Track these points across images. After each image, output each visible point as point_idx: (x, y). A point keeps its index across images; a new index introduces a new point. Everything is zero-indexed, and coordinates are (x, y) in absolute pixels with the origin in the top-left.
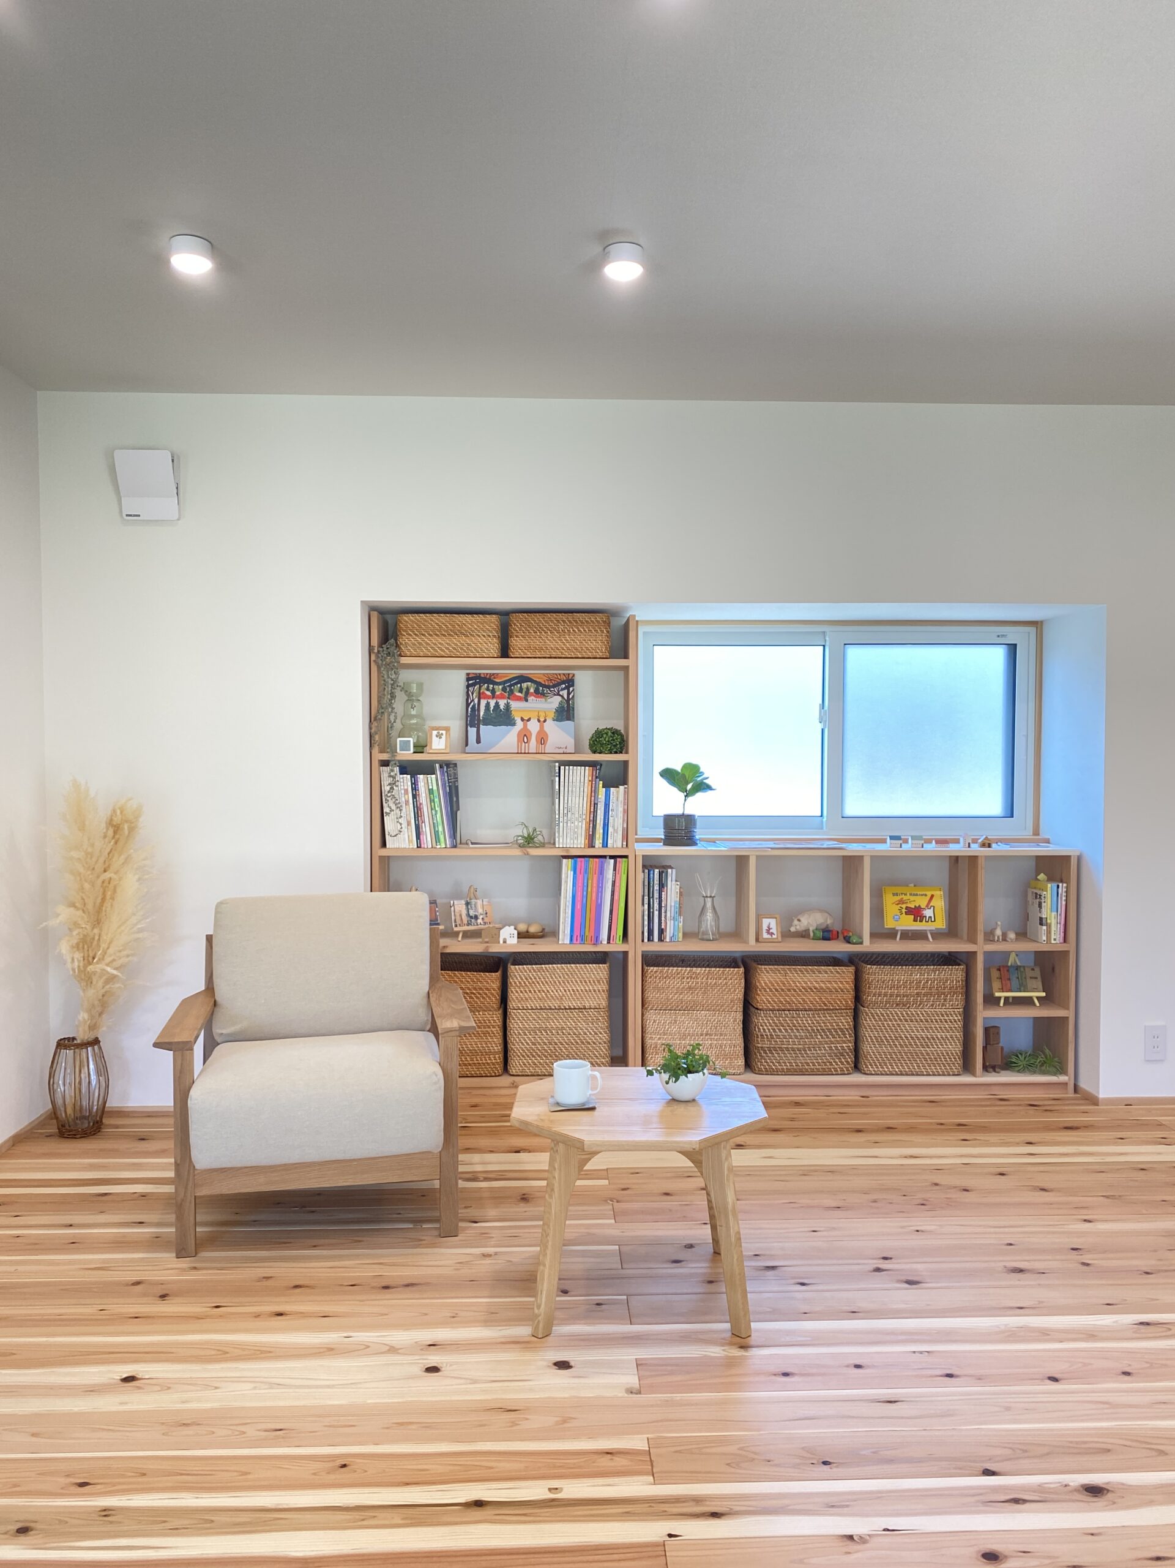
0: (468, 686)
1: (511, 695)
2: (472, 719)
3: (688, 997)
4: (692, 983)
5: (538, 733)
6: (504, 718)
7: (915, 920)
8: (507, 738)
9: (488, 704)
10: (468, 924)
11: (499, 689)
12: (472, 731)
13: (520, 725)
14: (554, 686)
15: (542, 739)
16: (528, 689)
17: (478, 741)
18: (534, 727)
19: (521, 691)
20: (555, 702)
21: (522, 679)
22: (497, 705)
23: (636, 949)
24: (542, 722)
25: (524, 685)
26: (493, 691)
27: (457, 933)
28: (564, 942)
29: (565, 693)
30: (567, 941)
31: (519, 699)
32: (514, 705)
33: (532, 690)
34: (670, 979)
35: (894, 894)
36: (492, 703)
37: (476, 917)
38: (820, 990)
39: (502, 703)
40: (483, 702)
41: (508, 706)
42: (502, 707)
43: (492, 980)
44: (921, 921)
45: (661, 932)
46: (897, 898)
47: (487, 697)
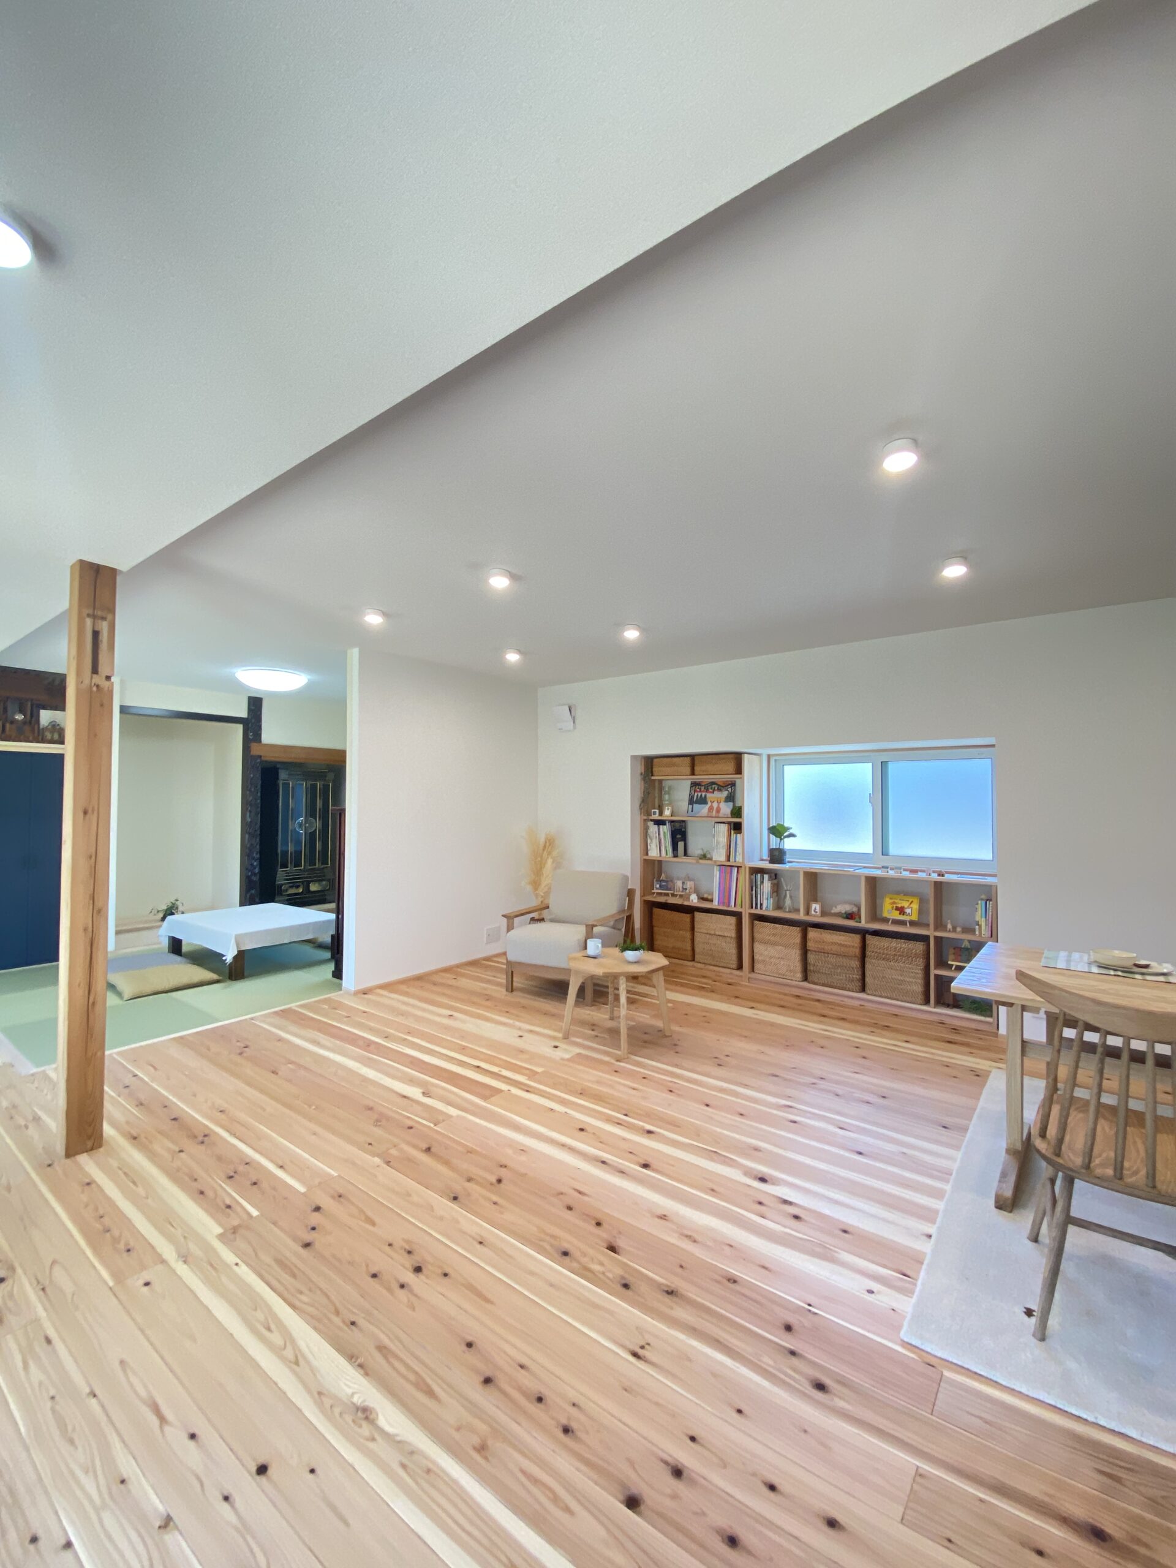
0: (691, 787)
1: (707, 791)
2: (691, 802)
3: (772, 938)
4: (775, 931)
5: (717, 808)
6: (703, 801)
7: (900, 914)
8: (704, 810)
9: (698, 795)
10: (682, 892)
11: (703, 788)
12: (691, 806)
13: (709, 804)
14: (726, 786)
15: (718, 810)
16: (715, 788)
17: (692, 811)
18: (715, 805)
19: (711, 789)
20: (725, 794)
21: (713, 783)
22: (701, 795)
23: (746, 912)
24: (719, 803)
25: (713, 786)
26: (700, 789)
27: (677, 895)
28: (715, 905)
29: (730, 790)
30: (717, 904)
31: (711, 792)
32: (709, 795)
33: (716, 788)
34: (765, 930)
35: (891, 899)
36: (699, 794)
37: (686, 889)
38: (840, 945)
39: (703, 794)
40: (696, 794)
41: (705, 796)
42: (703, 796)
43: (686, 918)
44: (903, 915)
45: (761, 905)
46: (892, 901)
47: (697, 792)
